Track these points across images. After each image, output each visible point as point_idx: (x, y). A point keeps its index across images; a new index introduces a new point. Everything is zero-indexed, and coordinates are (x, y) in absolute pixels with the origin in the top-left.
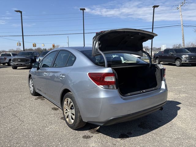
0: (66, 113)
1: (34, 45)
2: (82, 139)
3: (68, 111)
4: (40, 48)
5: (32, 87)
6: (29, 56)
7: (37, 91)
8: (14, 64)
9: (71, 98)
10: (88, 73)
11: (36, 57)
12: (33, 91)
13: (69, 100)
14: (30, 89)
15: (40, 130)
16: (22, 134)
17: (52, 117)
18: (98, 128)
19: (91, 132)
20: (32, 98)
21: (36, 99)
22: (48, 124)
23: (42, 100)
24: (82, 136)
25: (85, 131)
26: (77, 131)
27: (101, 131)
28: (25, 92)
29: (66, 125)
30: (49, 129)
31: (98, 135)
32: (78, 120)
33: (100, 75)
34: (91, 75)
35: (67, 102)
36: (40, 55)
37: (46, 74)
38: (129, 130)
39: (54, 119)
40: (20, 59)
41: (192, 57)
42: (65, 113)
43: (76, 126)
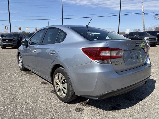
0: (57, 87)
1: (20, 29)
2: (75, 112)
3: (59, 85)
4: (25, 32)
5: (21, 63)
6: (16, 37)
7: (26, 67)
8: (3, 44)
9: (62, 73)
10: (81, 48)
11: (22, 38)
12: (22, 67)
13: (61, 75)
14: (20, 65)
15: (33, 103)
16: (15, 108)
17: (42, 91)
18: (88, 100)
19: (82, 105)
20: (21, 73)
21: (25, 74)
22: (40, 97)
23: (31, 75)
24: (74, 109)
25: (76, 104)
26: (68, 104)
27: (91, 103)
28: (15, 68)
29: (57, 98)
30: (41, 103)
31: (89, 107)
32: (70, 94)
33: (96, 50)
34: (85, 50)
35: (59, 76)
36: (25, 37)
37: (36, 50)
38: (117, 102)
39: (45, 93)
40: (8, 39)
41: (152, 39)
42: (55, 87)
43: (68, 100)
